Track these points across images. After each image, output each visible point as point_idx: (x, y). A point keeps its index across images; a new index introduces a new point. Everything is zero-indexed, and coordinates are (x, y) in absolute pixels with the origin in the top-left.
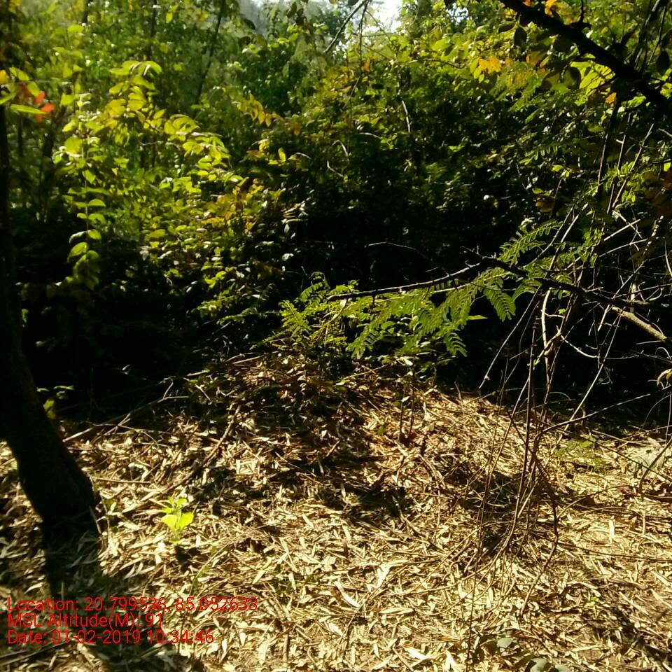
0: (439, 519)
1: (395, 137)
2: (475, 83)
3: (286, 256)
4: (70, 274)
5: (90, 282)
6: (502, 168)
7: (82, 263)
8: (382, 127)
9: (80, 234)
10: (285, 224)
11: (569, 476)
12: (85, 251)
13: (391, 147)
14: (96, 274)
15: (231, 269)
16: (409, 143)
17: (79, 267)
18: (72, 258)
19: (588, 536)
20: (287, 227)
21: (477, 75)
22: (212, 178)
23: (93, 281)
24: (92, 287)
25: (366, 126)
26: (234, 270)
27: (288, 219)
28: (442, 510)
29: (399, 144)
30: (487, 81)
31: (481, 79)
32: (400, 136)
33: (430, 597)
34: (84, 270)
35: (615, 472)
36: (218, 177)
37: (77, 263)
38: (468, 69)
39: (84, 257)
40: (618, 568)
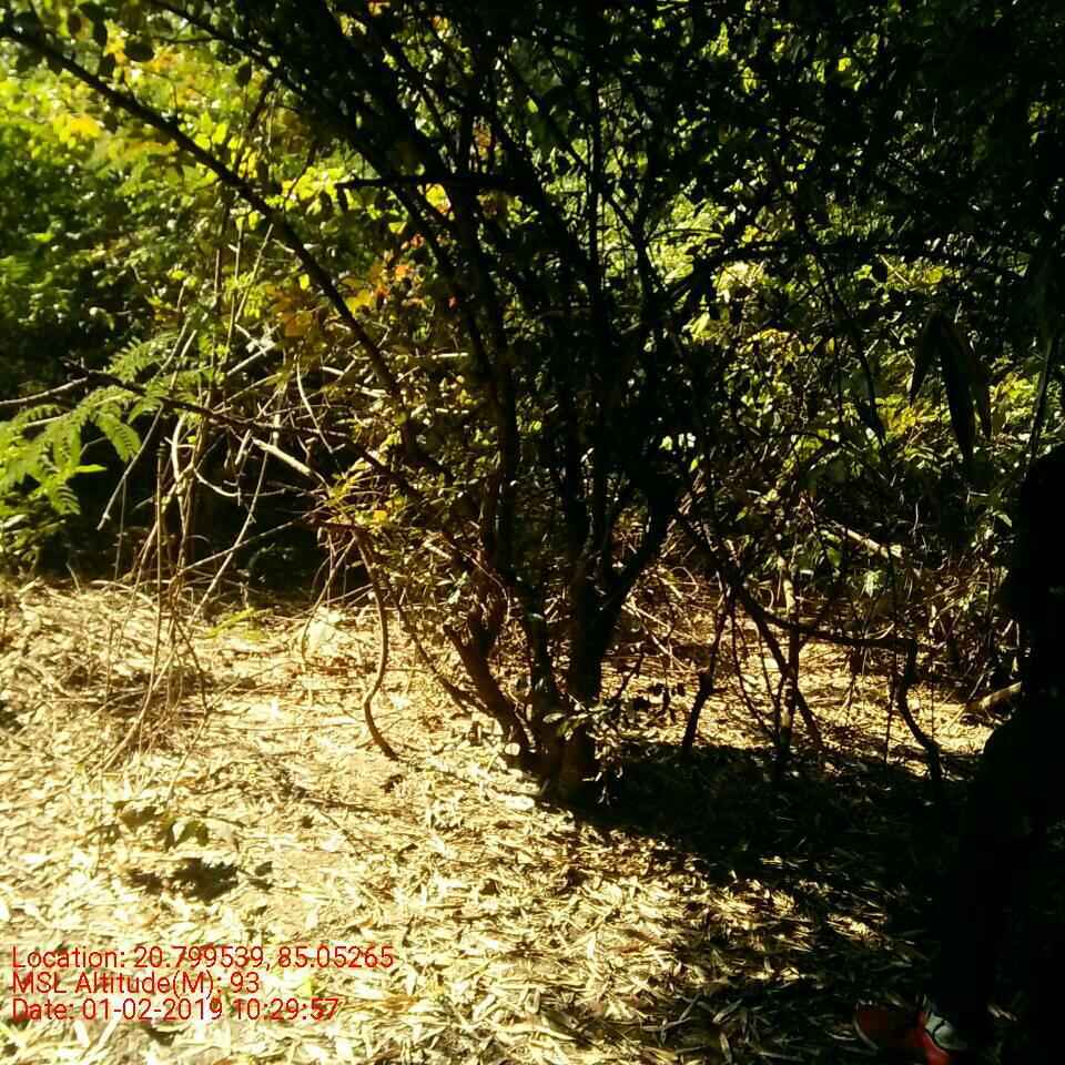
0: (55, 727)
2: (63, 148)
6: (115, 271)
11: (229, 665)
19: (248, 719)
21: (64, 136)
28: (58, 718)
30: (82, 148)
31: (72, 144)
33: (49, 805)
35: (283, 654)
38: (51, 127)
40: (279, 742)
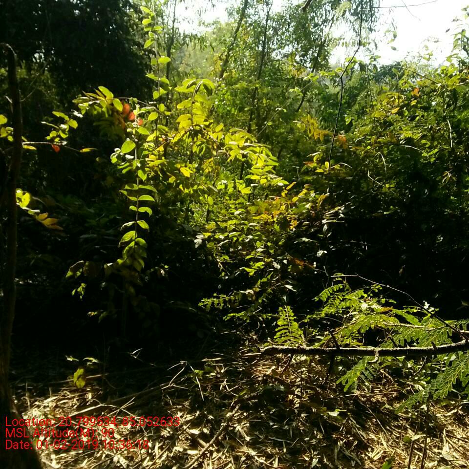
1: (436, 150)
3: (320, 253)
4: (121, 257)
5: (137, 264)
7: (131, 248)
8: (423, 141)
9: (130, 223)
10: (324, 224)
12: (134, 239)
13: (433, 160)
14: (143, 259)
15: (269, 260)
16: (450, 156)
17: (128, 251)
18: (122, 243)
20: (326, 227)
22: (263, 182)
23: (140, 264)
24: (139, 269)
25: (409, 141)
26: (272, 262)
27: (328, 220)
29: (440, 156)
32: (441, 150)
34: (132, 254)
36: (268, 181)
37: (127, 248)
39: (133, 244)
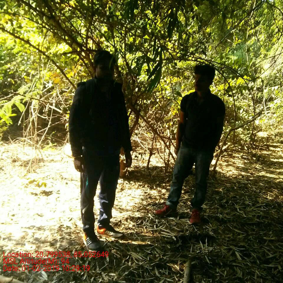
6: (13, 70)
11: (47, 157)
